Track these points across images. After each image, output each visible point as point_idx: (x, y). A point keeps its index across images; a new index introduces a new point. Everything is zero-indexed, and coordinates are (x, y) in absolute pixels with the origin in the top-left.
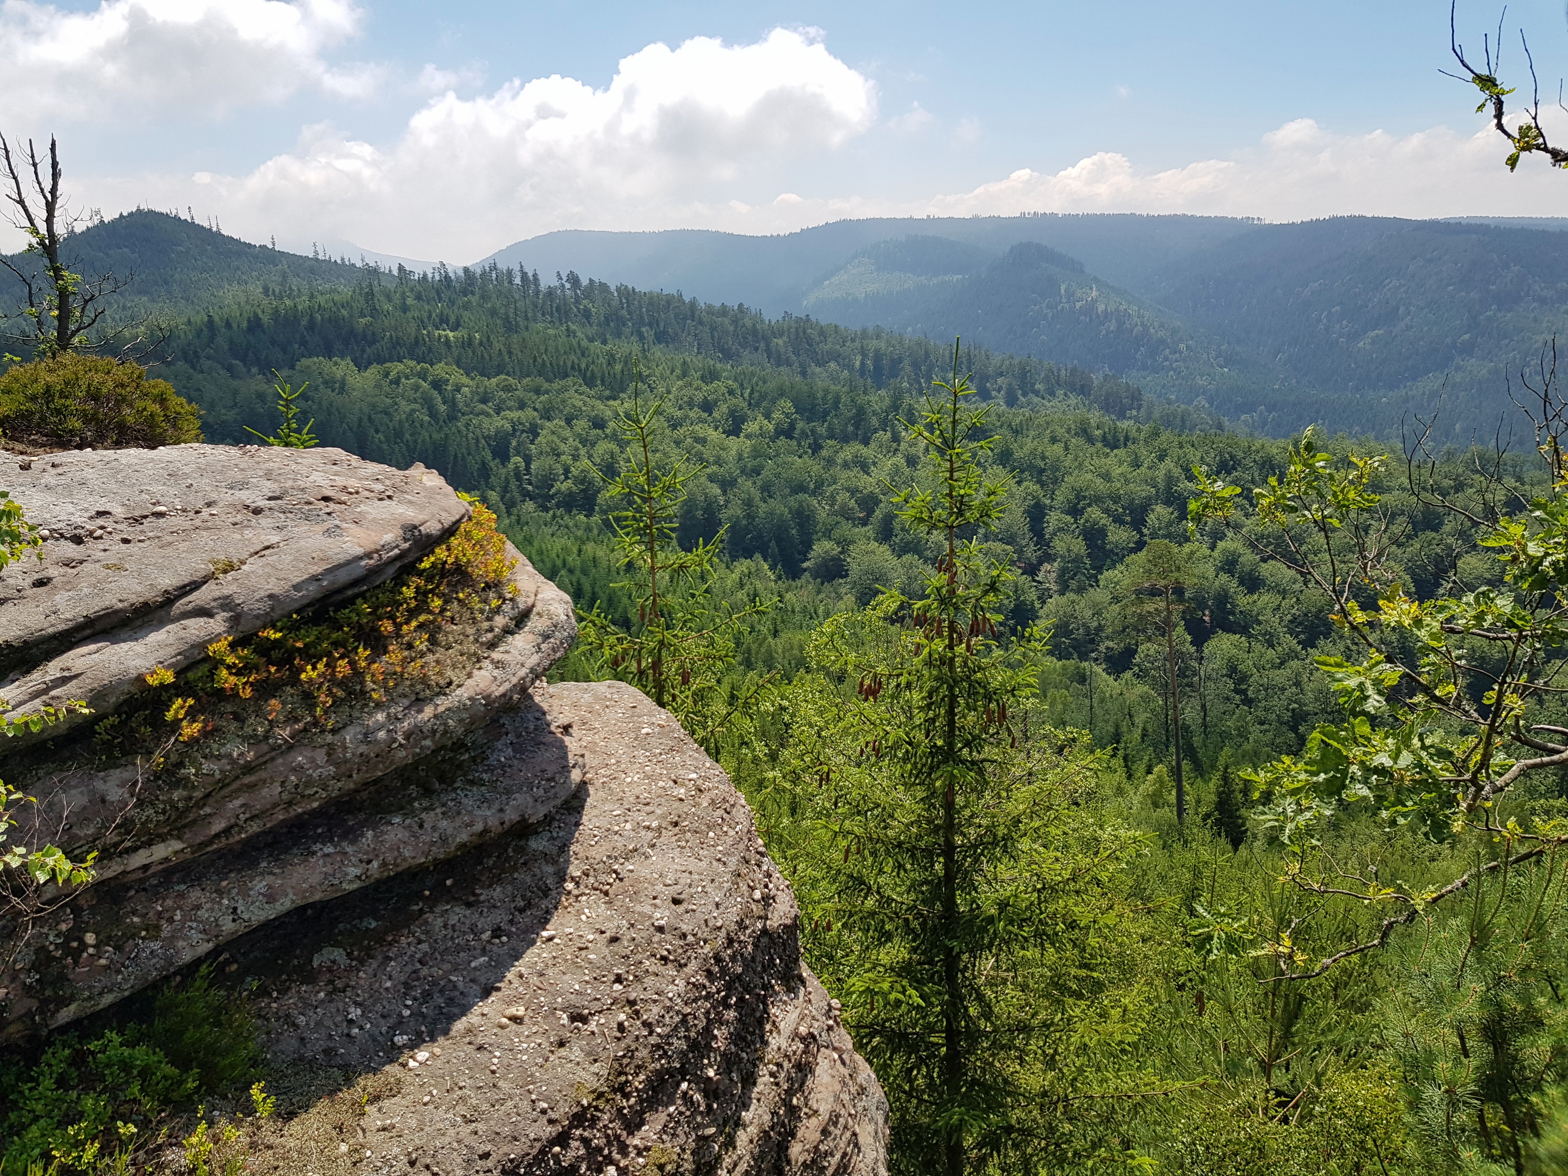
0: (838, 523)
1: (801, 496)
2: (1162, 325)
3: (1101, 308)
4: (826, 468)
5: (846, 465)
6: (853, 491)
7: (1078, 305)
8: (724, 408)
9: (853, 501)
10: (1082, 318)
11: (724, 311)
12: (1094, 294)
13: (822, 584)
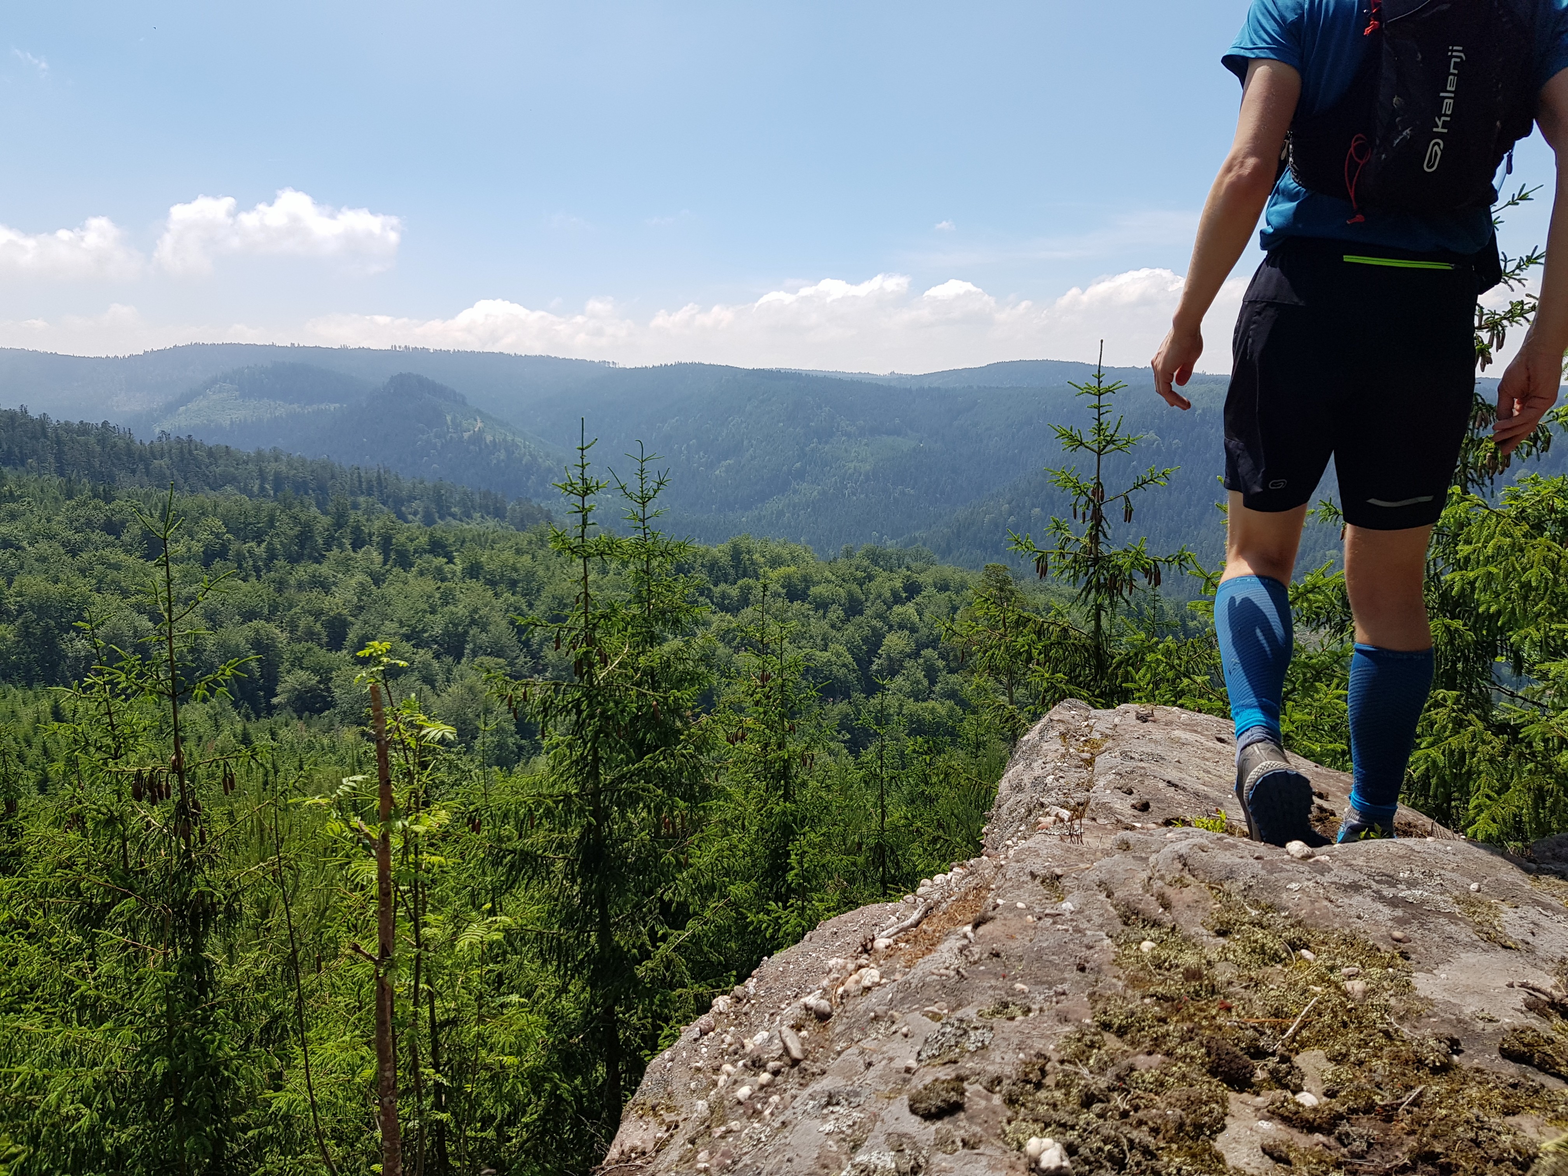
0: (309, 649)
1: (255, 623)
2: (548, 455)
3: (489, 438)
4: (279, 590)
5: (300, 586)
6: (317, 614)
7: (466, 435)
8: (136, 530)
9: (318, 625)
10: (472, 447)
11: (84, 429)
12: (480, 424)
13: (311, 717)
